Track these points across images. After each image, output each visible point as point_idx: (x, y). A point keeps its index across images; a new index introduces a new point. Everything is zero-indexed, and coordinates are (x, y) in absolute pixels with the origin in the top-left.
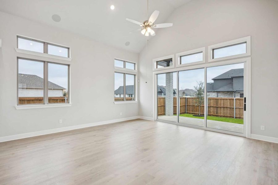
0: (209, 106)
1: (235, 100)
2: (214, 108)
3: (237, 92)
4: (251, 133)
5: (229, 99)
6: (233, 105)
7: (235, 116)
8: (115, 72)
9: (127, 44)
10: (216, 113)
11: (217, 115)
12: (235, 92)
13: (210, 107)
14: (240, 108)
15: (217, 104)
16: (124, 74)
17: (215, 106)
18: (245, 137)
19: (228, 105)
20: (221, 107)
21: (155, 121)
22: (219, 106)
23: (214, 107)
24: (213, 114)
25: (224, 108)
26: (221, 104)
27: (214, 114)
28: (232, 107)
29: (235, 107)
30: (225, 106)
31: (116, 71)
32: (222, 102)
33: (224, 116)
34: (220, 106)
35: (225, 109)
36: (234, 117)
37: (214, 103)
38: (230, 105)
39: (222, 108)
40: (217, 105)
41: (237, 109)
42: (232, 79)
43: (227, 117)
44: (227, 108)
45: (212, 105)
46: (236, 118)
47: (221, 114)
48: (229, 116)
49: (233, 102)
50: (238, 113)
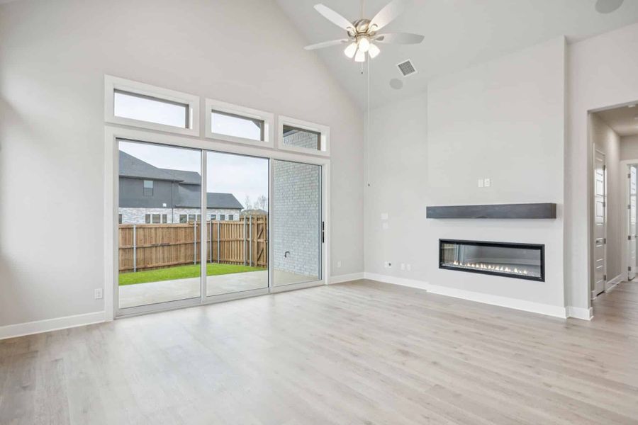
1: (135, 229)
6: (132, 242)
14: (144, 248)
21: (115, 319)
28: (129, 246)
29: (135, 247)
36: (133, 269)
41: (139, 250)
49: (130, 234)
50: (141, 258)
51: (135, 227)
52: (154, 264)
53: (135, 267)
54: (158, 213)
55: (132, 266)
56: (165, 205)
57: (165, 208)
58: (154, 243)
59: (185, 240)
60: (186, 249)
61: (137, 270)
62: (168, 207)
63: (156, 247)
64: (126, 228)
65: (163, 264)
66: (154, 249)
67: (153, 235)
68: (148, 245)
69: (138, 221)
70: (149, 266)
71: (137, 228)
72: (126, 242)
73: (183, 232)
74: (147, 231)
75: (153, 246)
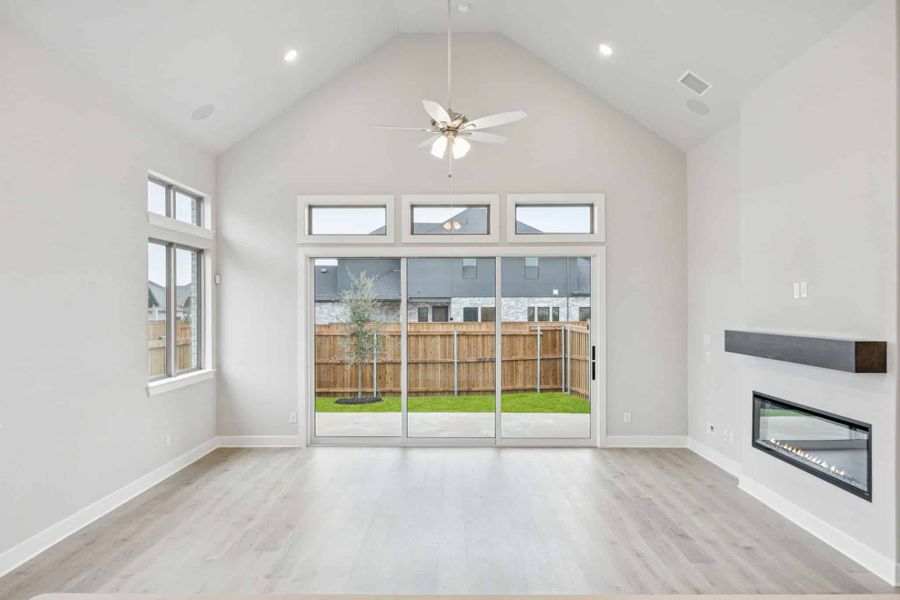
0: (381, 361)
1: (456, 337)
2: (397, 366)
3: (411, 303)
4: (607, 434)
5: (442, 336)
6: (451, 355)
8: (151, 240)
9: (203, 113)
13: (384, 363)
14: (468, 363)
16: (169, 245)
17: (398, 360)
18: (594, 447)
19: (436, 355)
22: (412, 358)
23: (395, 364)
25: (426, 363)
27: (396, 389)
28: (449, 360)
29: (456, 361)
30: (428, 360)
31: (153, 237)
33: (426, 393)
34: (415, 361)
35: (430, 367)
36: (454, 392)
37: (396, 349)
38: (443, 353)
39: (420, 365)
41: (462, 365)
43: (434, 393)
44: (434, 363)
45: (389, 359)
47: (417, 386)
48: (441, 389)
49: (450, 343)
50: (464, 377)
51: (455, 334)
52: (481, 388)
53: (456, 389)
54: (545, 305)
55: (453, 386)
56: (556, 292)
57: (555, 296)
59: (525, 354)
60: (525, 368)
61: (459, 392)
62: (560, 295)
63: (484, 362)
64: (445, 336)
66: (481, 365)
68: (473, 359)
69: (517, 318)
70: (474, 389)
71: (458, 335)
72: (445, 354)
73: (522, 343)
74: (472, 340)
75: (479, 361)
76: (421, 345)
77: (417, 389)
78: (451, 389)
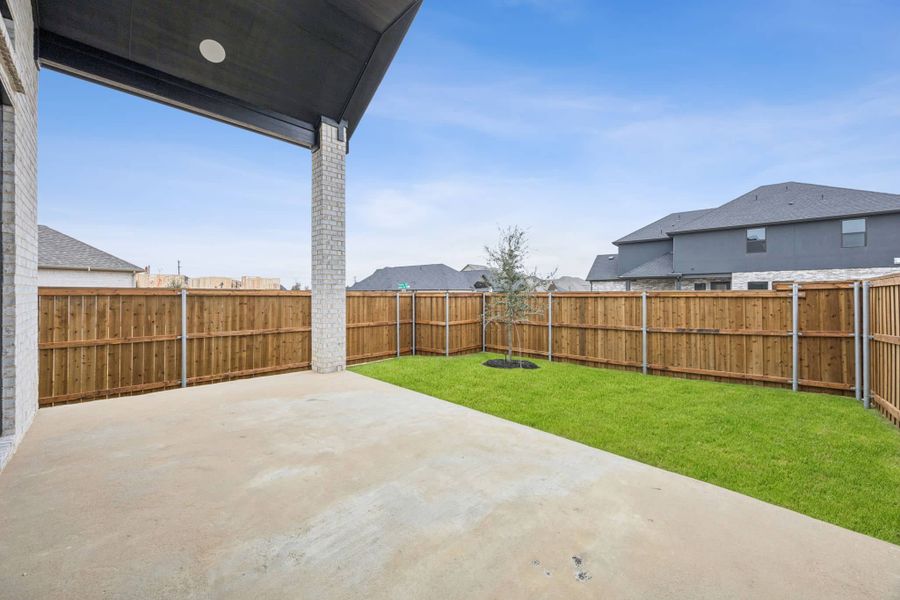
0: (556, 324)
2: (574, 331)
3: (686, 279)
6: (639, 322)
7: (645, 365)
10: (578, 352)
11: (583, 358)
12: (679, 279)
13: (561, 327)
14: (664, 333)
15: (583, 316)
17: (575, 324)
19: (619, 320)
20: (596, 329)
22: (590, 323)
23: (572, 328)
24: (570, 356)
25: (606, 330)
26: (595, 317)
27: (573, 356)
28: (636, 328)
29: (644, 329)
30: (609, 326)
32: (599, 309)
33: (607, 365)
34: (594, 326)
35: (611, 334)
36: (642, 368)
37: (574, 311)
38: (628, 319)
39: (600, 332)
40: (583, 322)
41: (654, 337)
42: (670, 239)
43: (617, 366)
44: (616, 330)
45: (566, 322)
46: (650, 371)
47: (595, 355)
48: (625, 363)
49: (637, 307)
50: (657, 351)
51: (646, 295)
55: (641, 362)
57: (897, 265)
58: (684, 327)
63: (689, 334)
65: (704, 371)
66: (684, 338)
67: (683, 311)
68: (670, 329)
70: (673, 368)
72: (631, 320)
73: (759, 308)
74: (669, 304)
75: (681, 333)
76: (600, 308)
77: (596, 359)
78: (638, 364)
